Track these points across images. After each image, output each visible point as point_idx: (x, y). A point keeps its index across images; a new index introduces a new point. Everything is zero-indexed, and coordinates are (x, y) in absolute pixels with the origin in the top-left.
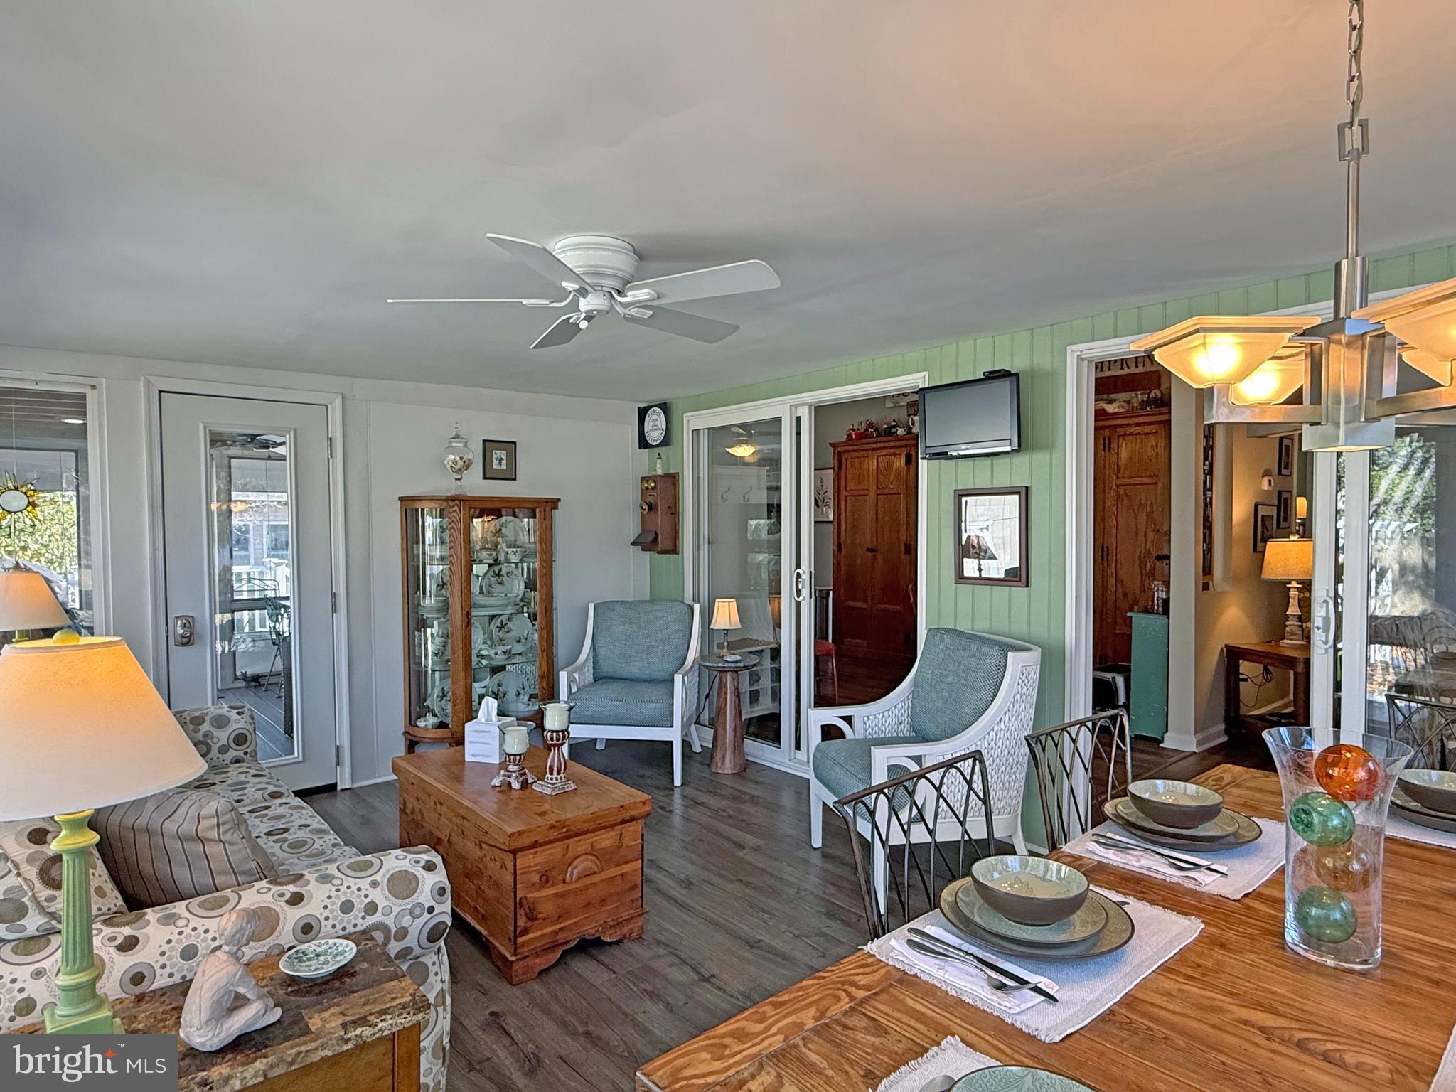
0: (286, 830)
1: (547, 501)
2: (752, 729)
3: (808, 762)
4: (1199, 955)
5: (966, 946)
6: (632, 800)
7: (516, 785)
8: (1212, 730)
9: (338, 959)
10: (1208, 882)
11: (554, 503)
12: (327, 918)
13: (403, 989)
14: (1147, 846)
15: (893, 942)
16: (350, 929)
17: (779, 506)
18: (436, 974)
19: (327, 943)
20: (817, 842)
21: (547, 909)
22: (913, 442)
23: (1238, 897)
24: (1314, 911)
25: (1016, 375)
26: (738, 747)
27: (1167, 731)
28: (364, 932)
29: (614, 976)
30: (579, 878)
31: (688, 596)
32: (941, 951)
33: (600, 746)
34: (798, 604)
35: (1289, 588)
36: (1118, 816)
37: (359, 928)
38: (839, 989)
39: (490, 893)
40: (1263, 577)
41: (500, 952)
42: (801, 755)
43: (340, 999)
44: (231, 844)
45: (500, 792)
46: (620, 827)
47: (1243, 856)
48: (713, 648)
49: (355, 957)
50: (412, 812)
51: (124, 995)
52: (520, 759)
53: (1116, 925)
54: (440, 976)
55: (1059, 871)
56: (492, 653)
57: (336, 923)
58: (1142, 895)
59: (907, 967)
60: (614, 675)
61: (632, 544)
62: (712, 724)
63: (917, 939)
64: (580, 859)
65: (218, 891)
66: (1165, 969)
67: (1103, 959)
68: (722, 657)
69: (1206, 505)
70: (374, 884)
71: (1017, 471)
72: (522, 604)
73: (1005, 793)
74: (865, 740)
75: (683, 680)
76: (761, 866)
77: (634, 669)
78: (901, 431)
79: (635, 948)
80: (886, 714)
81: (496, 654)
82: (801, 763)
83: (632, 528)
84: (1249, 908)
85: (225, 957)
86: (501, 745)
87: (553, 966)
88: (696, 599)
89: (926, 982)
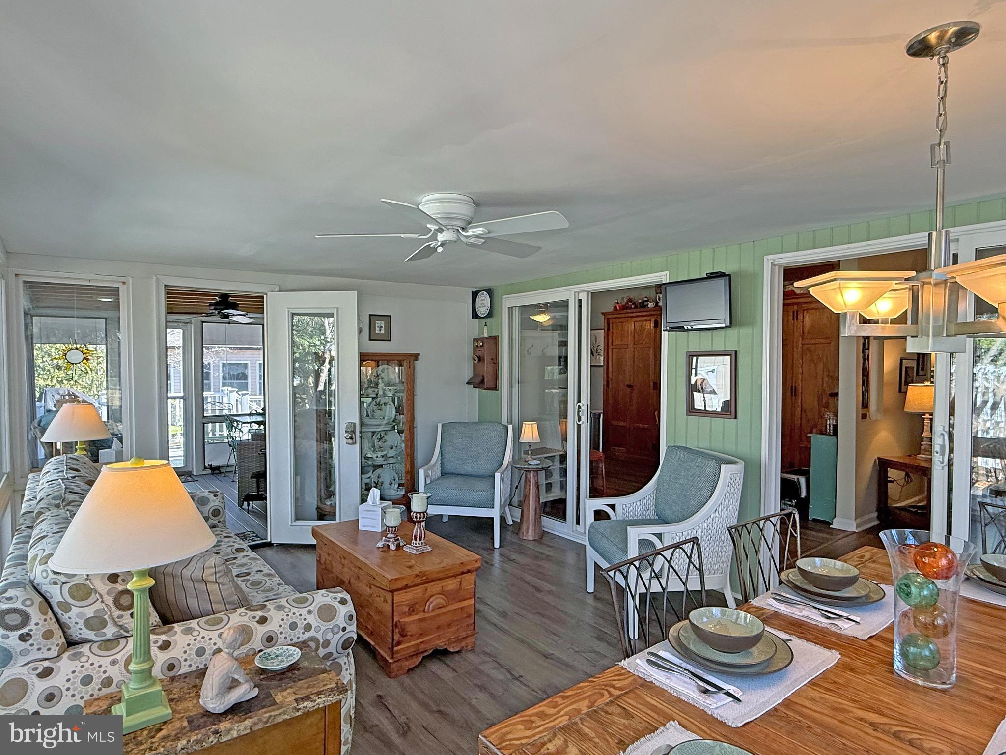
0: (248, 574)
1: (411, 355)
2: (547, 509)
3: (585, 533)
4: (837, 675)
5: (684, 665)
6: (468, 559)
7: (393, 547)
8: (867, 517)
9: (290, 658)
10: (846, 628)
11: (416, 357)
12: (281, 633)
13: (330, 679)
14: (807, 602)
15: (638, 661)
16: (295, 640)
17: (566, 358)
18: (347, 670)
19: (282, 649)
20: (591, 588)
21: (412, 629)
22: (659, 312)
23: (865, 638)
24: (912, 649)
25: (729, 275)
26: (538, 522)
27: (835, 517)
28: (303, 642)
29: (456, 674)
30: (433, 610)
31: (505, 420)
32: (668, 667)
33: (445, 519)
34: (579, 426)
35: (924, 418)
36: (789, 581)
37: (301, 640)
38: (603, 689)
39: (376, 617)
40: (905, 410)
41: (382, 656)
42: (580, 528)
43: (293, 684)
44: (223, 585)
45: (382, 551)
46: (460, 576)
47: (871, 611)
48: (521, 454)
49: (300, 657)
50: (325, 563)
51: (163, 677)
52: (395, 530)
53: (782, 654)
54: (348, 671)
55: (745, 618)
56: (374, 456)
57: (287, 636)
58: (802, 635)
59: (646, 677)
60: (455, 472)
61: (467, 384)
62: (520, 505)
63: (653, 659)
64: (434, 597)
65: (214, 614)
66: (813, 683)
67: (772, 675)
68: (528, 461)
69: (864, 360)
70: (310, 612)
71: (730, 340)
72: (394, 424)
73: (718, 559)
74: (624, 520)
75: (501, 476)
76: (553, 604)
77: (468, 469)
78: (651, 305)
79: (470, 656)
80: (638, 503)
81: (377, 457)
82: (580, 533)
83: (468, 373)
84: (871, 645)
85: (226, 656)
86: (382, 520)
87: (416, 667)
88: (510, 421)
89: (658, 687)
